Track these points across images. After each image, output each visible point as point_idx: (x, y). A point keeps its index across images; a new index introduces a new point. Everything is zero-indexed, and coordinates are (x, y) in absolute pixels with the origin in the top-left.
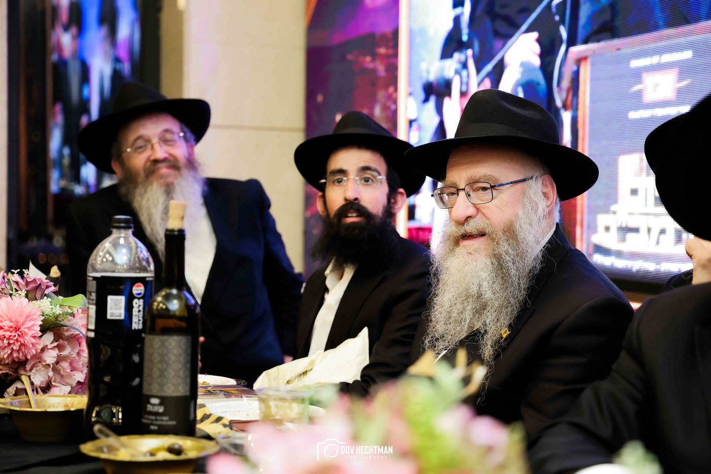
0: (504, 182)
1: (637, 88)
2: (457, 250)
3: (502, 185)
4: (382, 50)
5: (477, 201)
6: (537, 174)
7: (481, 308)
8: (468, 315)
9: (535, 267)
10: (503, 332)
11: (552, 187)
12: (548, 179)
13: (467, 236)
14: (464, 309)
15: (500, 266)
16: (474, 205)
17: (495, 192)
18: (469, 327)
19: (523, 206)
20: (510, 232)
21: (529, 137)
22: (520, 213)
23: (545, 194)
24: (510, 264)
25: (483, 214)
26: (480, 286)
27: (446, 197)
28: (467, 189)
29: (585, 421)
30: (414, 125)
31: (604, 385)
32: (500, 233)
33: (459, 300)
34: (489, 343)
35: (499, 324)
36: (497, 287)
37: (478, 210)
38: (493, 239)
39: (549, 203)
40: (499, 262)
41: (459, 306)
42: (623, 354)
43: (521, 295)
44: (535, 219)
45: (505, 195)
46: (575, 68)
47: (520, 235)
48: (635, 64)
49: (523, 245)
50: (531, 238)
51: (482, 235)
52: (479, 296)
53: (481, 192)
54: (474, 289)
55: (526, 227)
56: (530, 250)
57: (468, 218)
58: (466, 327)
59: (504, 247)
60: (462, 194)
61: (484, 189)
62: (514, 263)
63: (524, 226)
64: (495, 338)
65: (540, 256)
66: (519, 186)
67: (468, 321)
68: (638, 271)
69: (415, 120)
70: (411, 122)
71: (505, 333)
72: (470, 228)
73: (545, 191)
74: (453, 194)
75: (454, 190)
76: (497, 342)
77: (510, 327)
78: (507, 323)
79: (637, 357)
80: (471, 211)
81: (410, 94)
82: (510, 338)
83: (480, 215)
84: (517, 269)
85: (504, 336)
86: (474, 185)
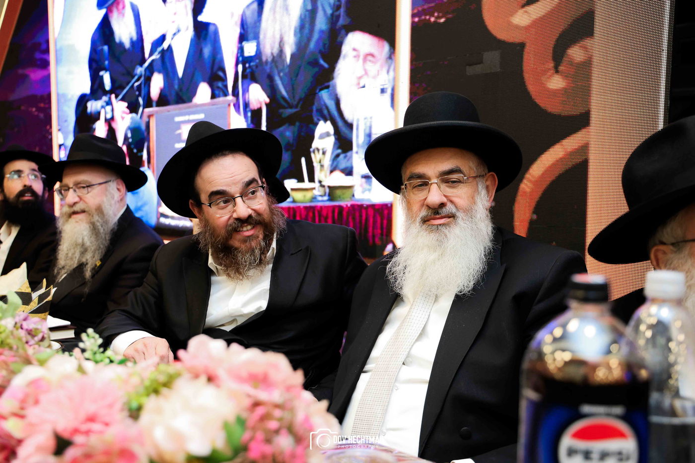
0: (95, 183)
1: (178, 132)
2: (70, 220)
3: (94, 185)
4: (42, 105)
5: (80, 194)
6: (113, 178)
7: (84, 251)
8: (77, 255)
9: (114, 228)
10: (97, 263)
11: (123, 186)
12: (120, 181)
13: (75, 213)
14: (75, 252)
15: (94, 229)
16: (79, 196)
17: (89, 189)
18: (78, 262)
19: (106, 196)
20: (100, 210)
21: (111, 160)
22: (105, 199)
23: (118, 189)
24: (100, 227)
25: (84, 201)
26: (83, 239)
27: (63, 192)
28: (74, 187)
29: (128, 308)
30: (63, 147)
31: (140, 290)
32: (94, 211)
33: (72, 247)
34: (89, 269)
35: (94, 259)
36: (93, 239)
37: (81, 199)
38: (90, 214)
39: (121, 194)
40: (93, 227)
41: (72, 251)
42: (149, 273)
43: (107, 243)
44: (113, 202)
45: (96, 190)
46: (147, 120)
47: (105, 212)
48: (177, 119)
49: (106, 217)
50: (111, 213)
51: (83, 211)
52: (83, 245)
53: (82, 189)
54: (80, 241)
55: (108, 207)
56: (111, 219)
57: (75, 203)
58: (76, 262)
59: (96, 218)
60: (71, 191)
61: (84, 187)
62: (102, 226)
63: (107, 207)
64: (92, 267)
65: (117, 222)
66: (103, 185)
67: (77, 258)
68: (182, 227)
69: (62, 145)
70: (60, 146)
71: (98, 263)
72: (77, 208)
73: (118, 187)
74: (66, 190)
75: (67, 188)
76: (93, 269)
77: (101, 260)
78: (99, 258)
79: (155, 274)
80: (77, 199)
81: (59, 130)
82: (101, 266)
83: (81, 202)
84: (104, 230)
85: (98, 265)
86: (78, 185)
